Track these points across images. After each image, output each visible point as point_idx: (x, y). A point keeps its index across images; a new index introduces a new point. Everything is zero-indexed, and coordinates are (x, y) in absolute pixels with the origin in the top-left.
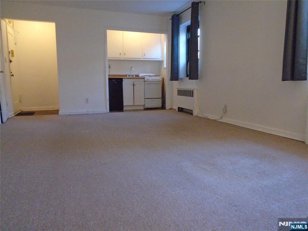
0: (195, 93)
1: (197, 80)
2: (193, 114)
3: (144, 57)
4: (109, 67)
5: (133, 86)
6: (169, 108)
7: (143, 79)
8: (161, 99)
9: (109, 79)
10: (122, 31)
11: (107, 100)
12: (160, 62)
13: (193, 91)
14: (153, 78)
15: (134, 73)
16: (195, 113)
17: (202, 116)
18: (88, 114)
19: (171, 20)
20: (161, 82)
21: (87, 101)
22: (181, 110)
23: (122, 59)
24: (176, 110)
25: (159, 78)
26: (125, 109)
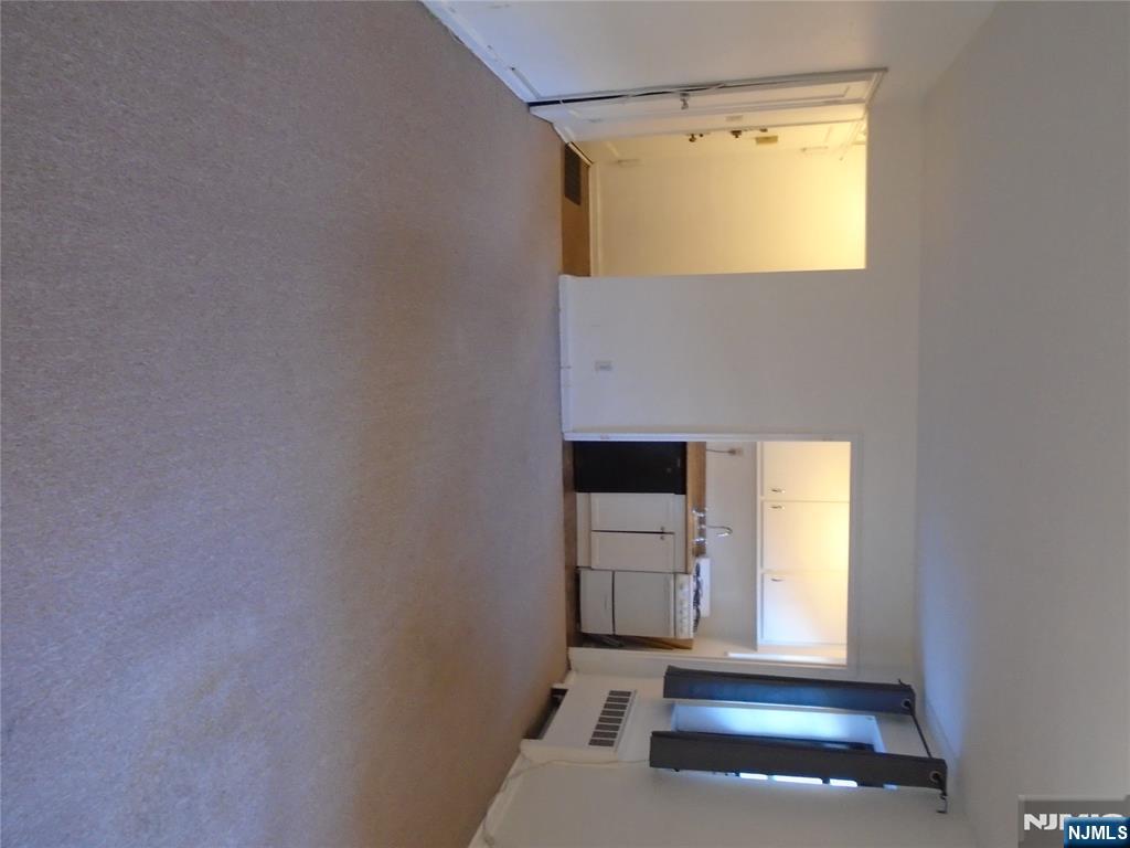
0: (602, 753)
1: (648, 763)
2: (526, 740)
3: (768, 578)
4: (732, 452)
5: (659, 530)
6: (570, 657)
7: (683, 570)
8: (611, 633)
9: (684, 445)
10: (847, 497)
11: (604, 435)
12: (749, 639)
13: (610, 744)
14: (686, 605)
15: (713, 540)
16: (530, 748)
17: (512, 771)
18: (560, 368)
19: (897, 683)
20: (672, 636)
21: (603, 368)
22: (555, 698)
23: (759, 497)
24: (562, 681)
25: (686, 629)
26: (581, 497)
